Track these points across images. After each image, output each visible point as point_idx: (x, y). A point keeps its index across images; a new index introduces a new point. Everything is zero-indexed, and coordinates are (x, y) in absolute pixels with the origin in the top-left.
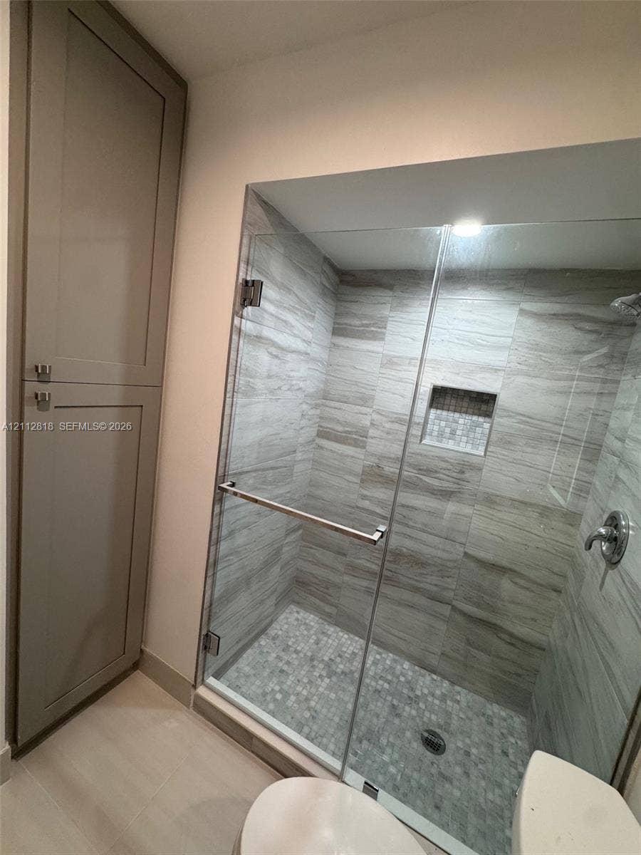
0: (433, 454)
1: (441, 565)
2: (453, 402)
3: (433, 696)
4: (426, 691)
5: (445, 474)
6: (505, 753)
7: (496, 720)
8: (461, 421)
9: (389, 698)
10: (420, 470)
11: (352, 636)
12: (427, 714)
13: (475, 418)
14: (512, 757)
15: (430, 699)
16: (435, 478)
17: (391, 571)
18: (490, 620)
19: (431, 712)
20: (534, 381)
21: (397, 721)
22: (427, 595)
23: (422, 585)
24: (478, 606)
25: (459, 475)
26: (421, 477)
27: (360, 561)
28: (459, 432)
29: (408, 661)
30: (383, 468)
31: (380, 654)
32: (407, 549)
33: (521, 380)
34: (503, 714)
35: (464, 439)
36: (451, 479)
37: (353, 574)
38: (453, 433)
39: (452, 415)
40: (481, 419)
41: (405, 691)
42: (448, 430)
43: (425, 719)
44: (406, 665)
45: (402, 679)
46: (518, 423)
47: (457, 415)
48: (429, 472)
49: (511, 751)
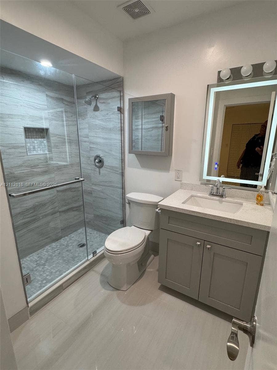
0: (35, 158)
1: (51, 200)
2: (30, 134)
3: (68, 241)
4: (66, 242)
5: (42, 165)
6: (91, 233)
7: (82, 232)
8: (35, 142)
9: (63, 251)
10: (32, 167)
11: (29, 256)
12: (73, 244)
13: (40, 139)
14: (92, 233)
15: (69, 242)
16: (38, 168)
17: (34, 216)
18: (70, 207)
19: (73, 243)
20: (57, 122)
21: (72, 251)
22: (51, 215)
23: (48, 212)
24: (65, 206)
25: (46, 163)
26: (33, 170)
27: (19, 222)
28: (36, 147)
29: (53, 243)
30: (14, 173)
31: (44, 250)
32: (37, 202)
33: (54, 122)
34: (81, 230)
35: (39, 149)
36: (43, 166)
37: (18, 230)
38: (34, 148)
39: (31, 140)
40: (42, 140)
41: (63, 247)
42: (32, 147)
43: (75, 245)
44: (54, 244)
45: (58, 246)
46: (58, 138)
47: (33, 140)
48: (35, 166)
49: (91, 232)
